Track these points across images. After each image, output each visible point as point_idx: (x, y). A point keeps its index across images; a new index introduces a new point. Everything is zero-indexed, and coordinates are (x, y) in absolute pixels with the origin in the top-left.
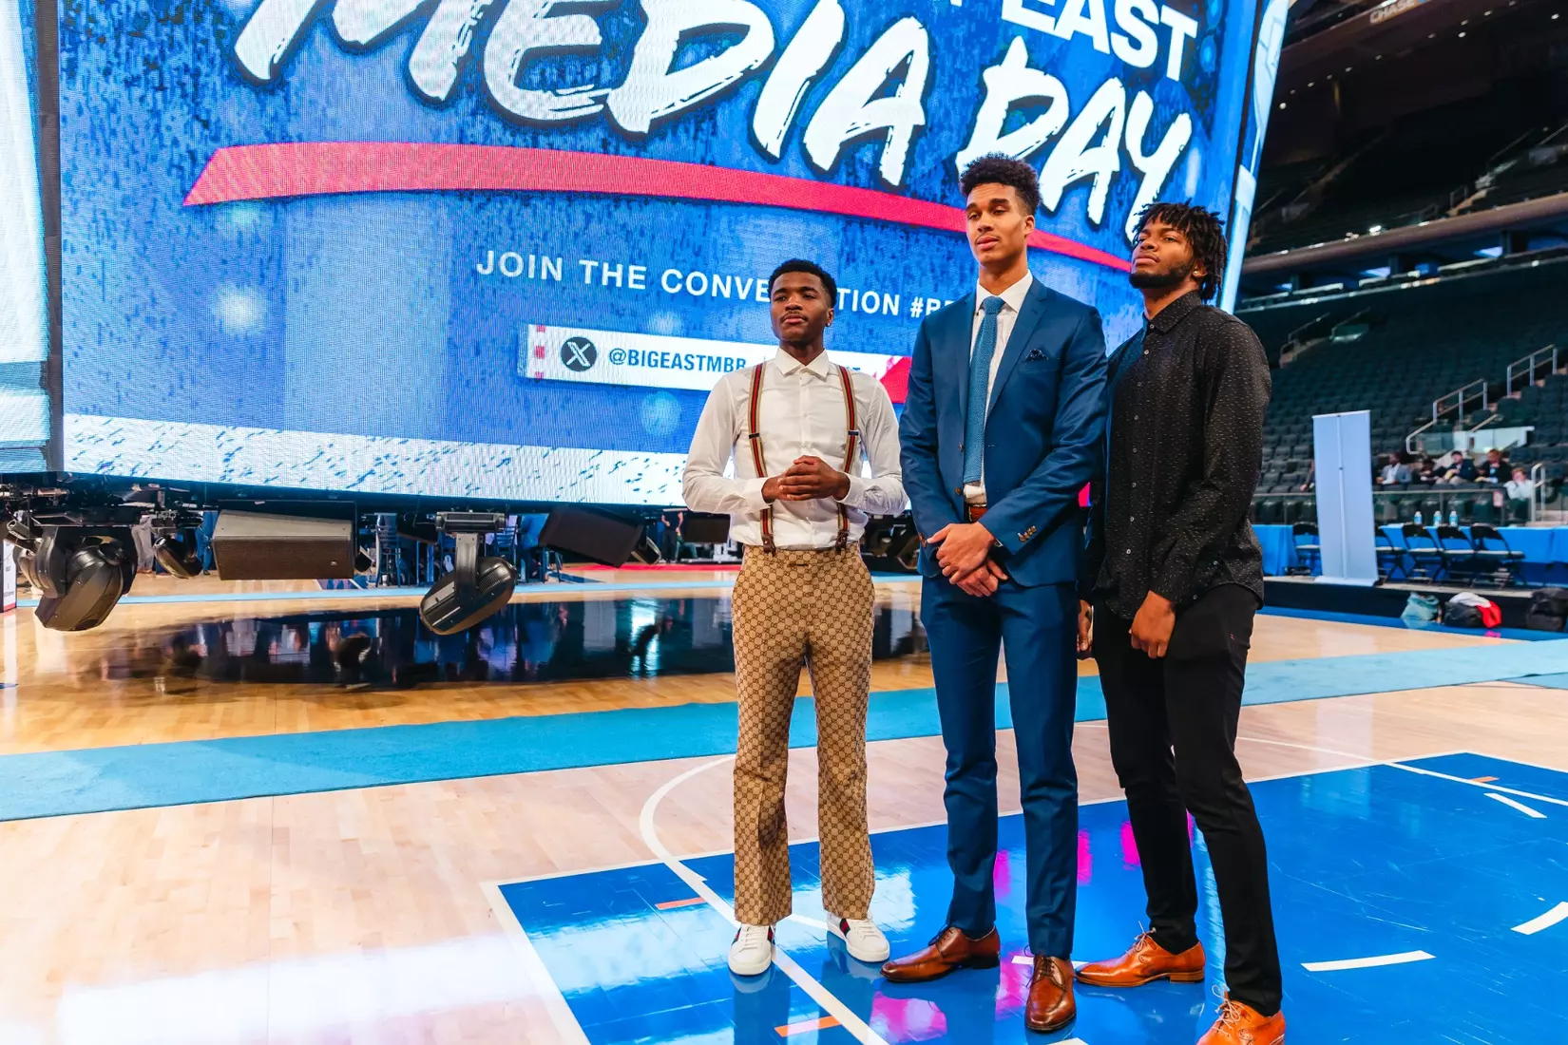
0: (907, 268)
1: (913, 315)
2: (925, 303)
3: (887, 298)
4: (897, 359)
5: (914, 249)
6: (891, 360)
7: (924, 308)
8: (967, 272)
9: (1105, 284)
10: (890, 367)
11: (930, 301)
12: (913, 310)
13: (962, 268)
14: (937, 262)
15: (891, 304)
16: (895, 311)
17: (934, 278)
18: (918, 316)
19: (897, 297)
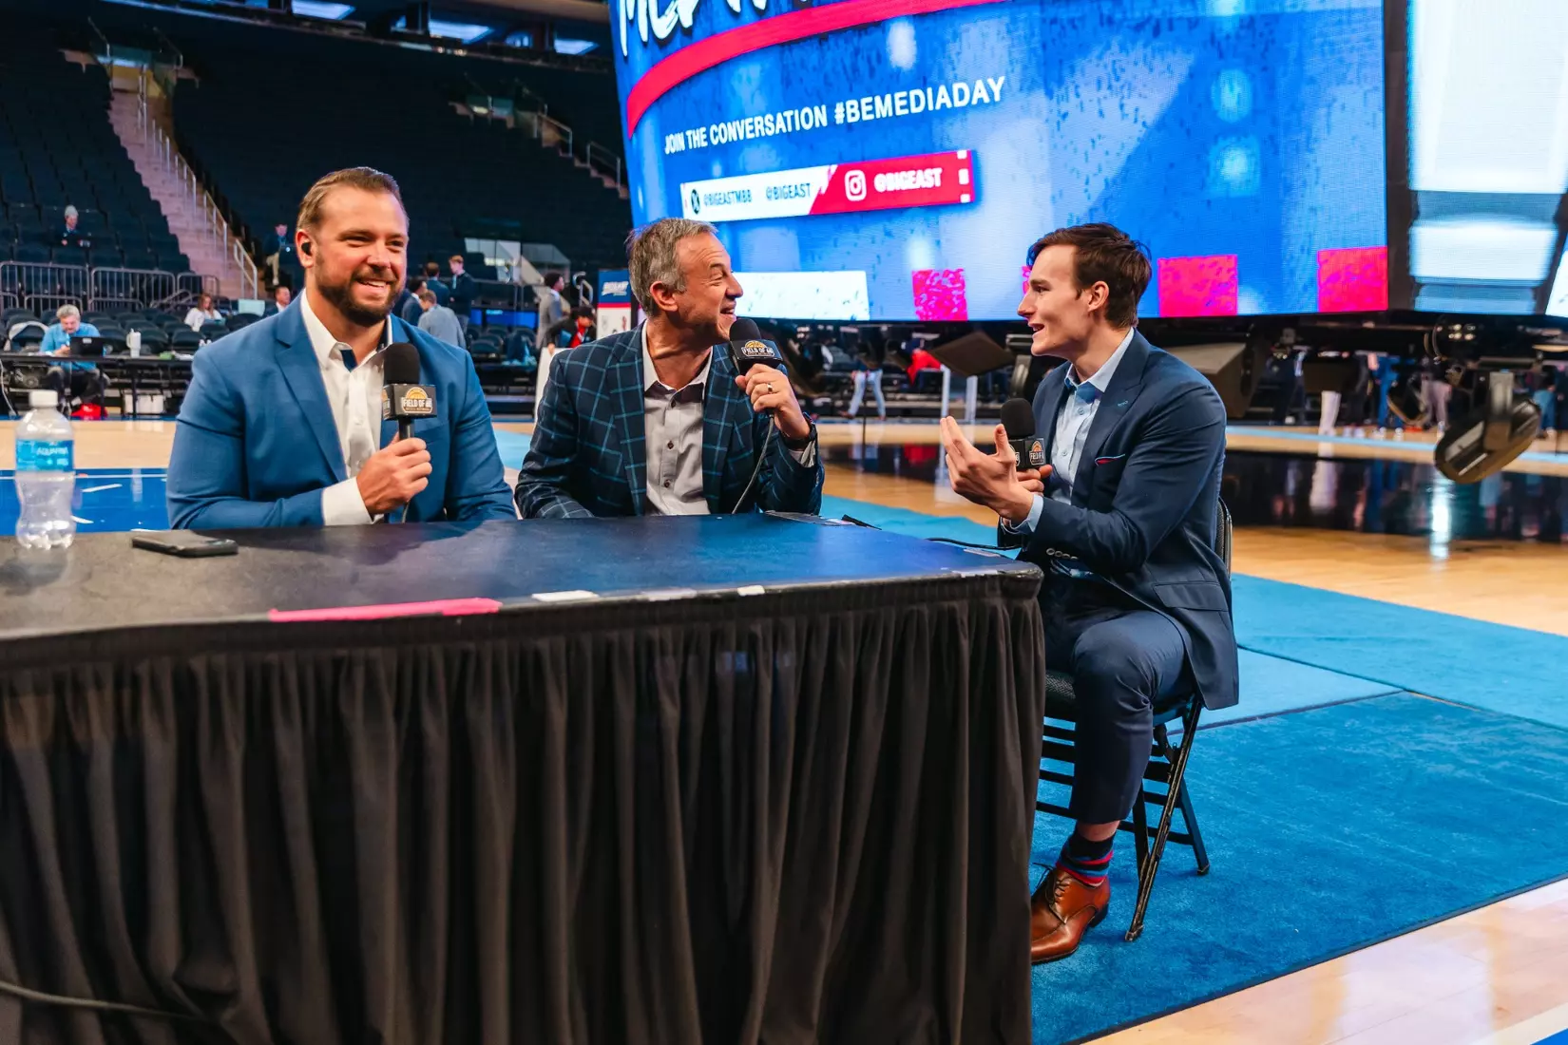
0: (826, 77)
1: (838, 122)
2: (845, 107)
3: (816, 109)
4: (834, 168)
5: (829, 55)
6: (829, 171)
7: (845, 112)
8: (874, 62)
9: (1054, 21)
10: (831, 177)
11: (849, 103)
12: (837, 117)
13: (869, 60)
14: (848, 62)
15: (820, 116)
16: (825, 124)
17: (848, 79)
18: (842, 122)
19: (824, 107)
